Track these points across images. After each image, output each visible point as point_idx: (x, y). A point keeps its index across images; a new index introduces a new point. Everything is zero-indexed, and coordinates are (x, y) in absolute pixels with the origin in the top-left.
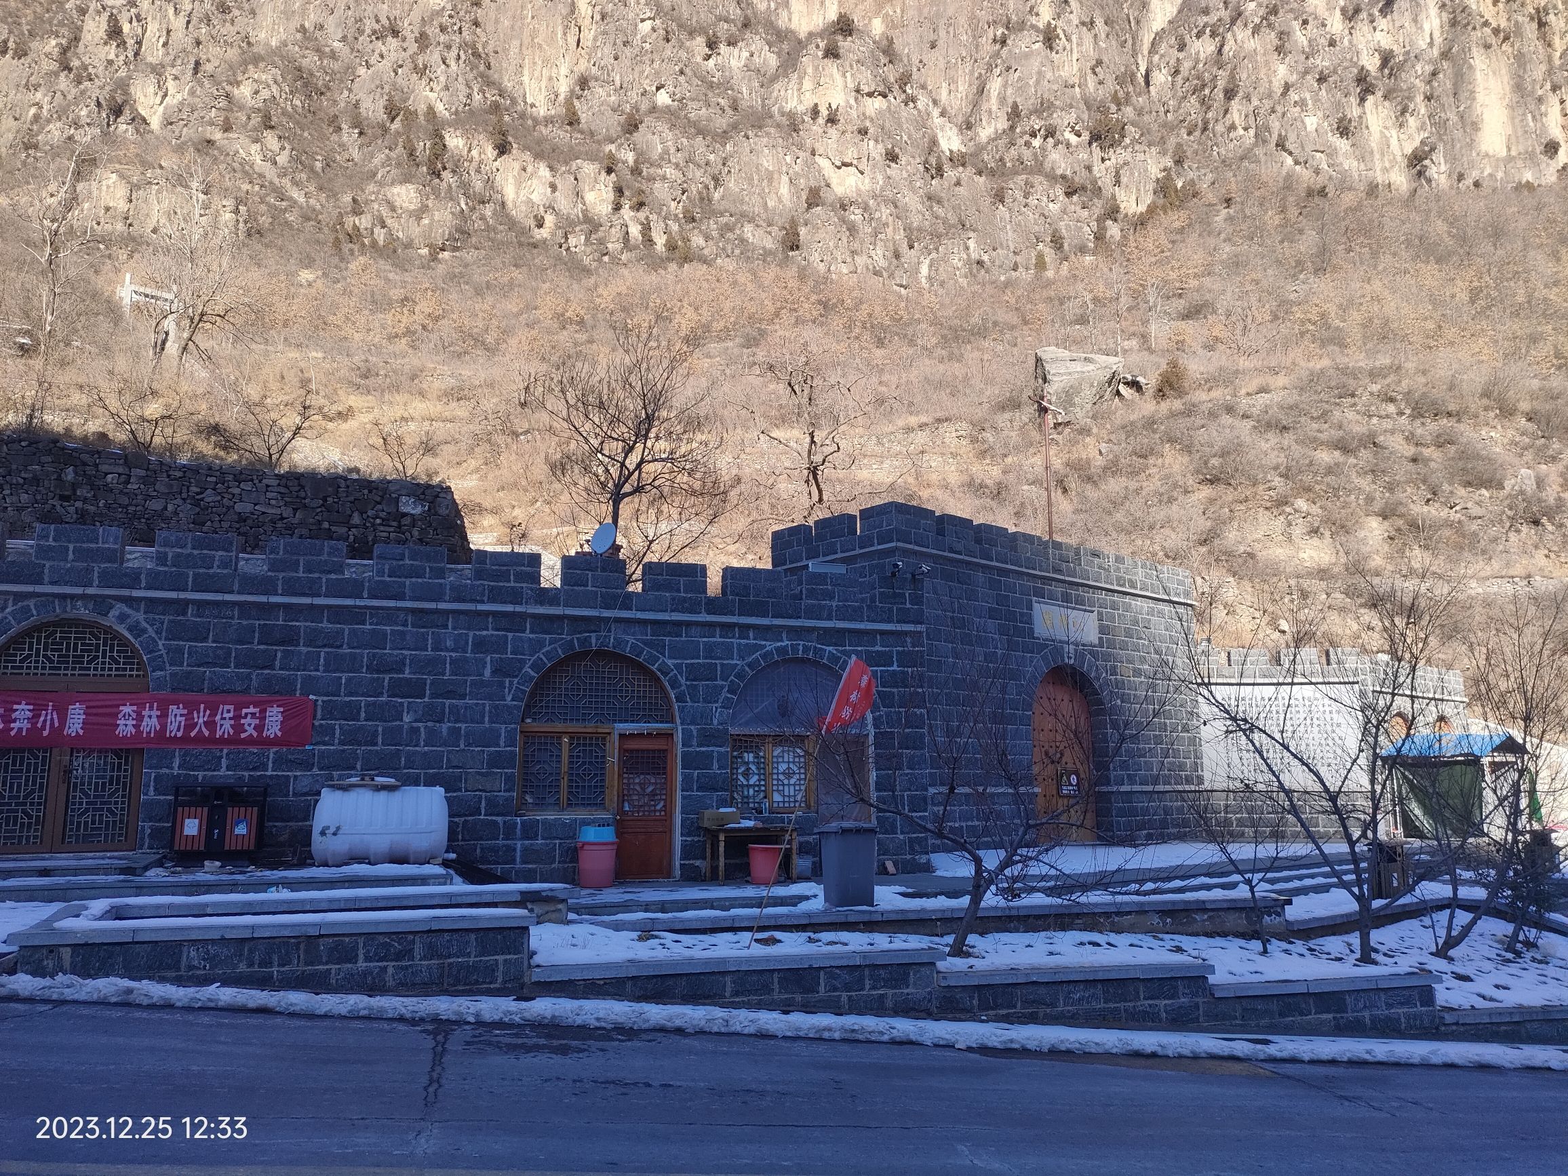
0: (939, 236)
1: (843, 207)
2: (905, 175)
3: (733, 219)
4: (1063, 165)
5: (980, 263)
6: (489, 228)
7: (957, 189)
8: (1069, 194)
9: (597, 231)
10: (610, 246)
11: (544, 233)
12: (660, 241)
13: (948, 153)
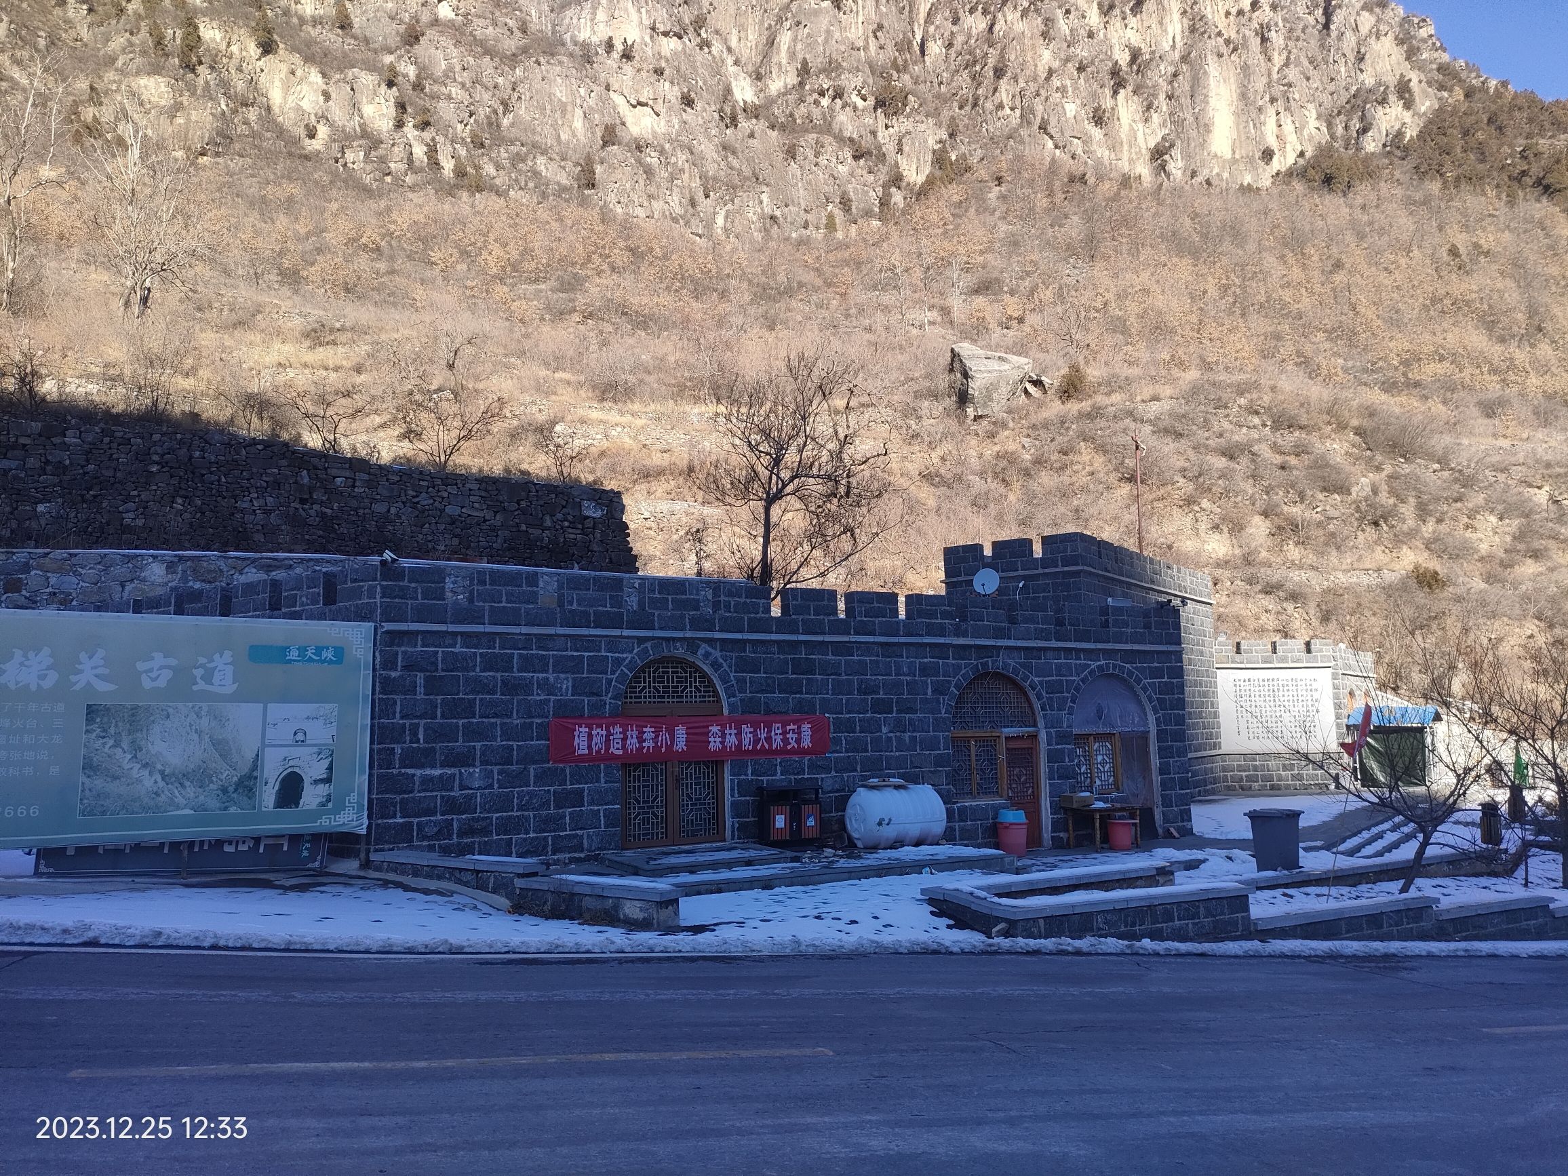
0: (735, 188)
1: (639, 148)
2: (701, 121)
3: (524, 149)
4: (850, 128)
5: (772, 218)
6: (254, 135)
7: (751, 141)
8: (856, 158)
9: (377, 148)
10: (392, 165)
11: (316, 145)
12: (448, 165)
13: (742, 104)
